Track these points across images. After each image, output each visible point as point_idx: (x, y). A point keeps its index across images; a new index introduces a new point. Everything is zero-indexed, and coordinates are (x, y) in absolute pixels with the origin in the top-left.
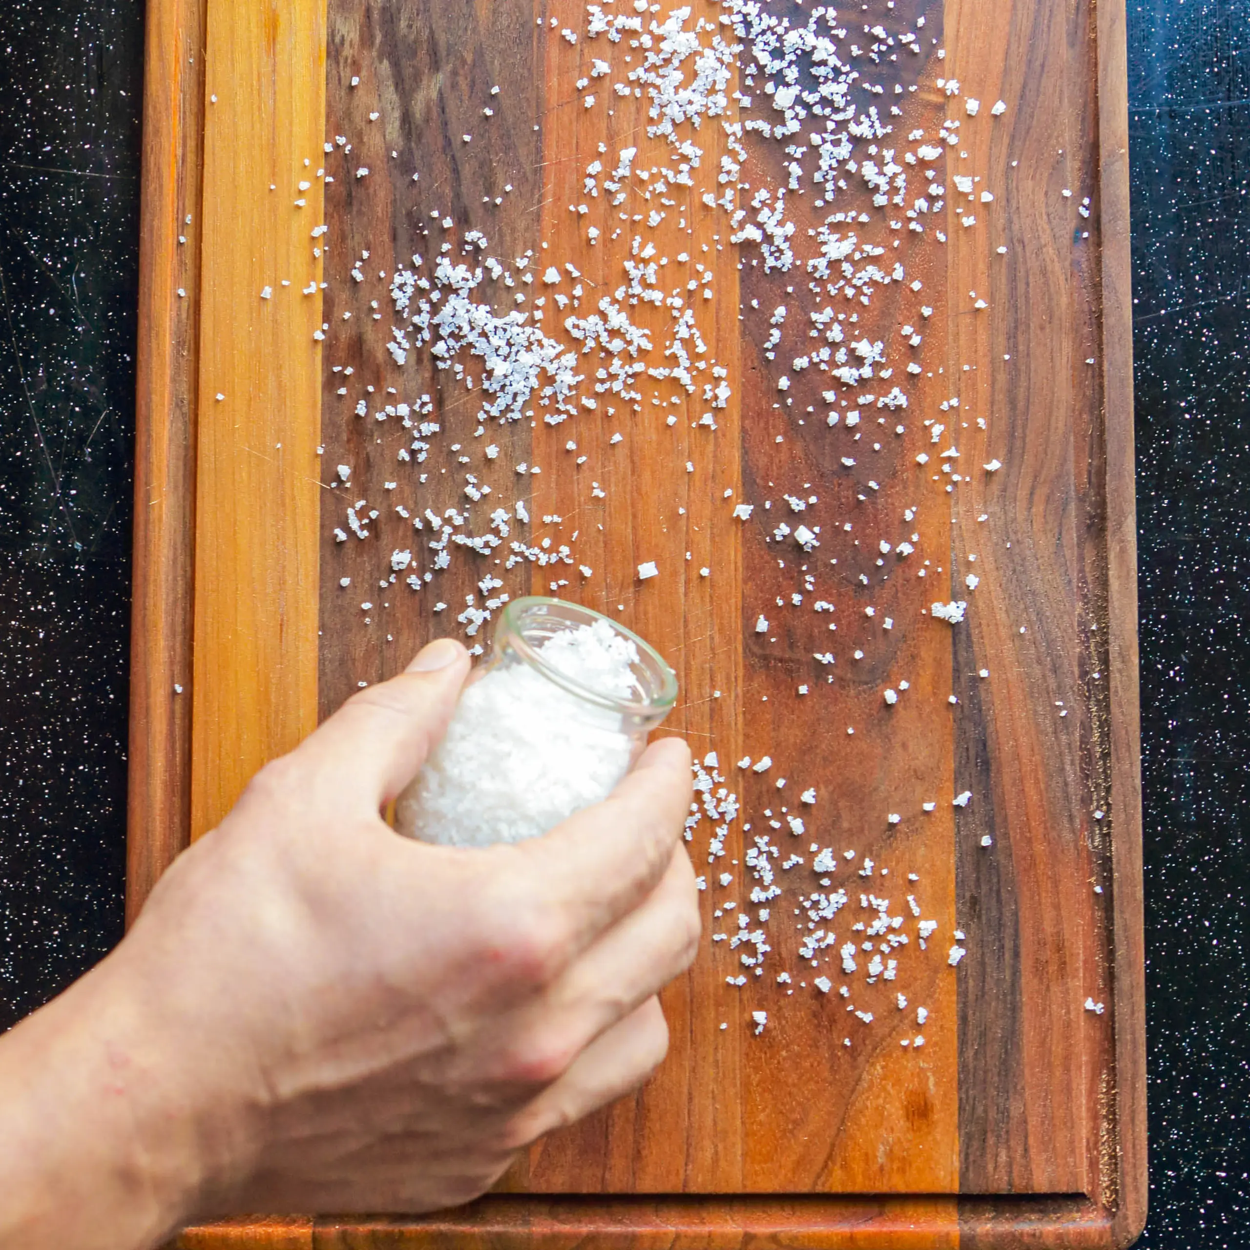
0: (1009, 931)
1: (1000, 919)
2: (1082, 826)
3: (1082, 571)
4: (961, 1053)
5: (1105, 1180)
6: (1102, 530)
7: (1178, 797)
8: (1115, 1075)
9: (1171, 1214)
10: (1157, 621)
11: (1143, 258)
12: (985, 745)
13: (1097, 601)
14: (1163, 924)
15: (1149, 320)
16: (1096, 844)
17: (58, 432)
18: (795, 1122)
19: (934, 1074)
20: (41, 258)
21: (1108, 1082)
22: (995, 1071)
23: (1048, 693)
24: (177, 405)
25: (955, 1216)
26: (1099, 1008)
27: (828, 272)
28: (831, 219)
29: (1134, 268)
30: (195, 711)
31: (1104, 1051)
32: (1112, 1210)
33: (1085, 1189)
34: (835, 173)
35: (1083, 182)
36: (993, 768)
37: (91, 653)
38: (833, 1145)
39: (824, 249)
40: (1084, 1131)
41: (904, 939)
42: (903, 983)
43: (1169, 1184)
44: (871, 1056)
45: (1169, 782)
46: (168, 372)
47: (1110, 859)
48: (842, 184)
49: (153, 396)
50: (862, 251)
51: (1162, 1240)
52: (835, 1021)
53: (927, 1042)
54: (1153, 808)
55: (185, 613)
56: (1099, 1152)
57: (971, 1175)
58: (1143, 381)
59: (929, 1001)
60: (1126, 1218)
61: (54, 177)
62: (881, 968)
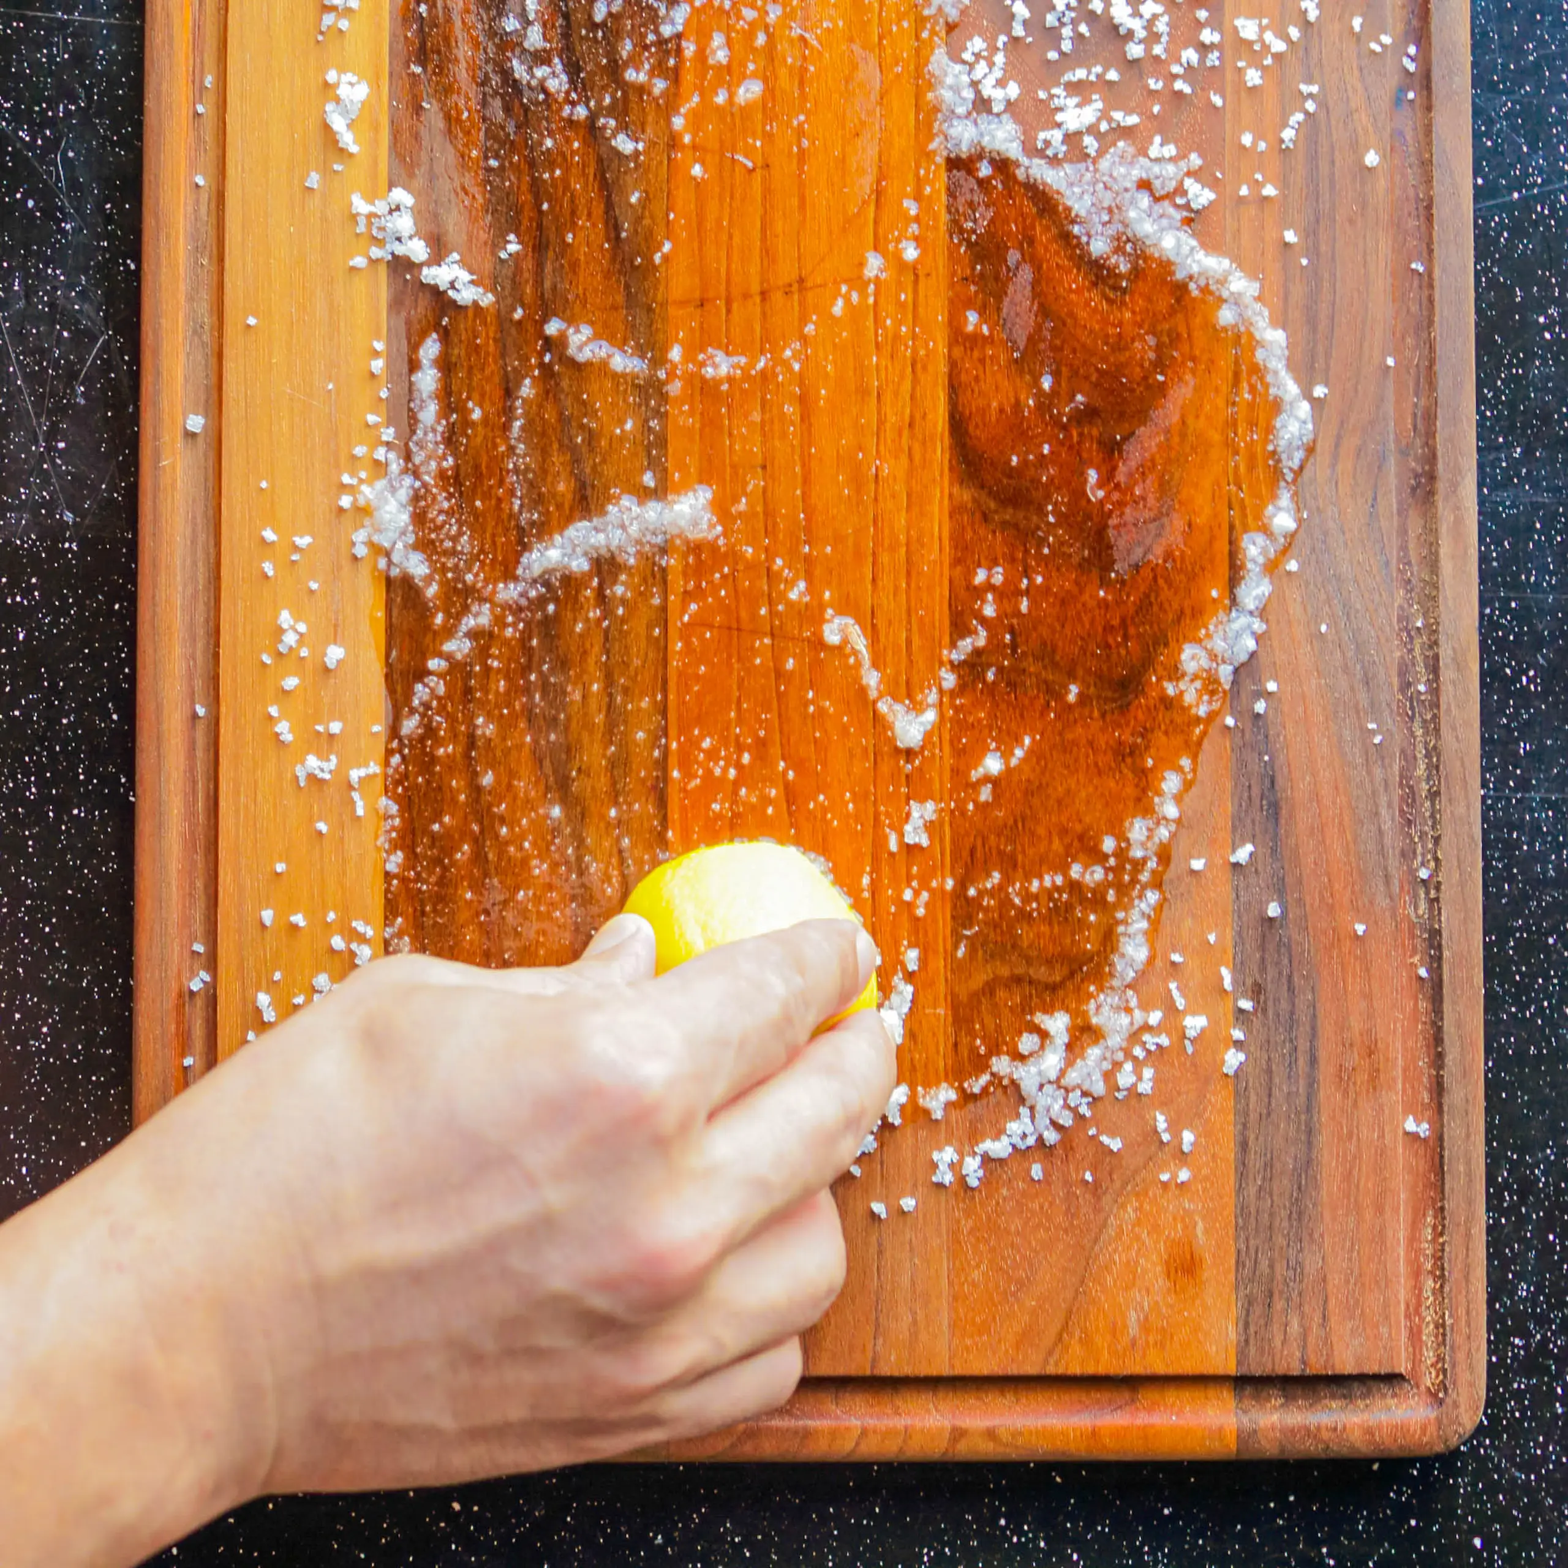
0: (1304, 1030)
1: (1292, 1013)
2: (1402, 888)
3: (1404, 548)
4: (1239, 1189)
5: (1429, 1356)
6: (1431, 493)
7: (1531, 845)
8: (1444, 1218)
9: (1518, 1395)
10: (1505, 610)
11: (1490, 122)
12: (1273, 783)
13: (1424, 588)
14: (1510, 1014)
15: (1496, 206)
16: (1421, 912)
17: (40, 364)
18: (1020, 1284)
19: (1204, 1219)
20: (15, 131)
21: (1434, 1228)
22: (1284, 1214)
23: (1358, 712)
24: (195, 332)
25: (1232, 1404)
26: (1424, 1129)
27: (1064, 148)
28: (1069, 77)
29: (1477, 136)
30: (221, 739)
31: (1429, 1185)
32: (1437, 1397)
33: (1403, 1368)
34: (1073, 15)
35: (1409, 23)
36: (1284, 812)
37: (86, 659)
38: (1070, 1312)
39: (1059, 117)
40: (1402, 1293)
41: (1164, 1041)
42: (1162, 1097)
43: (1515, 1357)
44: (1119, 1194)
45: (1520, 826)
46: (183, 288)
47: (1439, 932)
48: (1083, 29)
49: (163, 321)
50: (1110, 120)
51: (1505, 1429)
52: (1072, 1148)
53: (1194, 1177)
54: (1499, 860)
55: (208, 611)
56: (1422, 1319)
57: (1252, 1350)
58: (1489, 288)
59: (1197, 1122)
60: (1456, 1405)
61: (31, 22)
62: (1133, 1079)
